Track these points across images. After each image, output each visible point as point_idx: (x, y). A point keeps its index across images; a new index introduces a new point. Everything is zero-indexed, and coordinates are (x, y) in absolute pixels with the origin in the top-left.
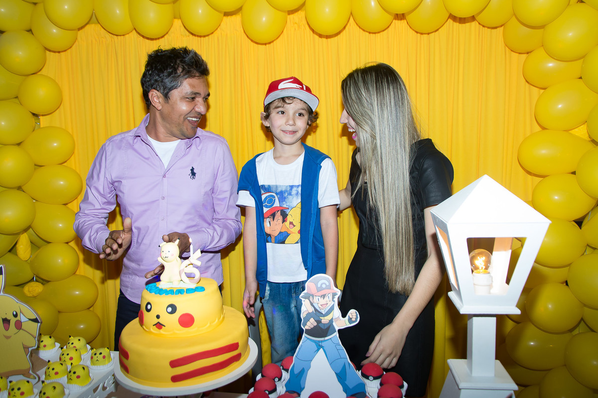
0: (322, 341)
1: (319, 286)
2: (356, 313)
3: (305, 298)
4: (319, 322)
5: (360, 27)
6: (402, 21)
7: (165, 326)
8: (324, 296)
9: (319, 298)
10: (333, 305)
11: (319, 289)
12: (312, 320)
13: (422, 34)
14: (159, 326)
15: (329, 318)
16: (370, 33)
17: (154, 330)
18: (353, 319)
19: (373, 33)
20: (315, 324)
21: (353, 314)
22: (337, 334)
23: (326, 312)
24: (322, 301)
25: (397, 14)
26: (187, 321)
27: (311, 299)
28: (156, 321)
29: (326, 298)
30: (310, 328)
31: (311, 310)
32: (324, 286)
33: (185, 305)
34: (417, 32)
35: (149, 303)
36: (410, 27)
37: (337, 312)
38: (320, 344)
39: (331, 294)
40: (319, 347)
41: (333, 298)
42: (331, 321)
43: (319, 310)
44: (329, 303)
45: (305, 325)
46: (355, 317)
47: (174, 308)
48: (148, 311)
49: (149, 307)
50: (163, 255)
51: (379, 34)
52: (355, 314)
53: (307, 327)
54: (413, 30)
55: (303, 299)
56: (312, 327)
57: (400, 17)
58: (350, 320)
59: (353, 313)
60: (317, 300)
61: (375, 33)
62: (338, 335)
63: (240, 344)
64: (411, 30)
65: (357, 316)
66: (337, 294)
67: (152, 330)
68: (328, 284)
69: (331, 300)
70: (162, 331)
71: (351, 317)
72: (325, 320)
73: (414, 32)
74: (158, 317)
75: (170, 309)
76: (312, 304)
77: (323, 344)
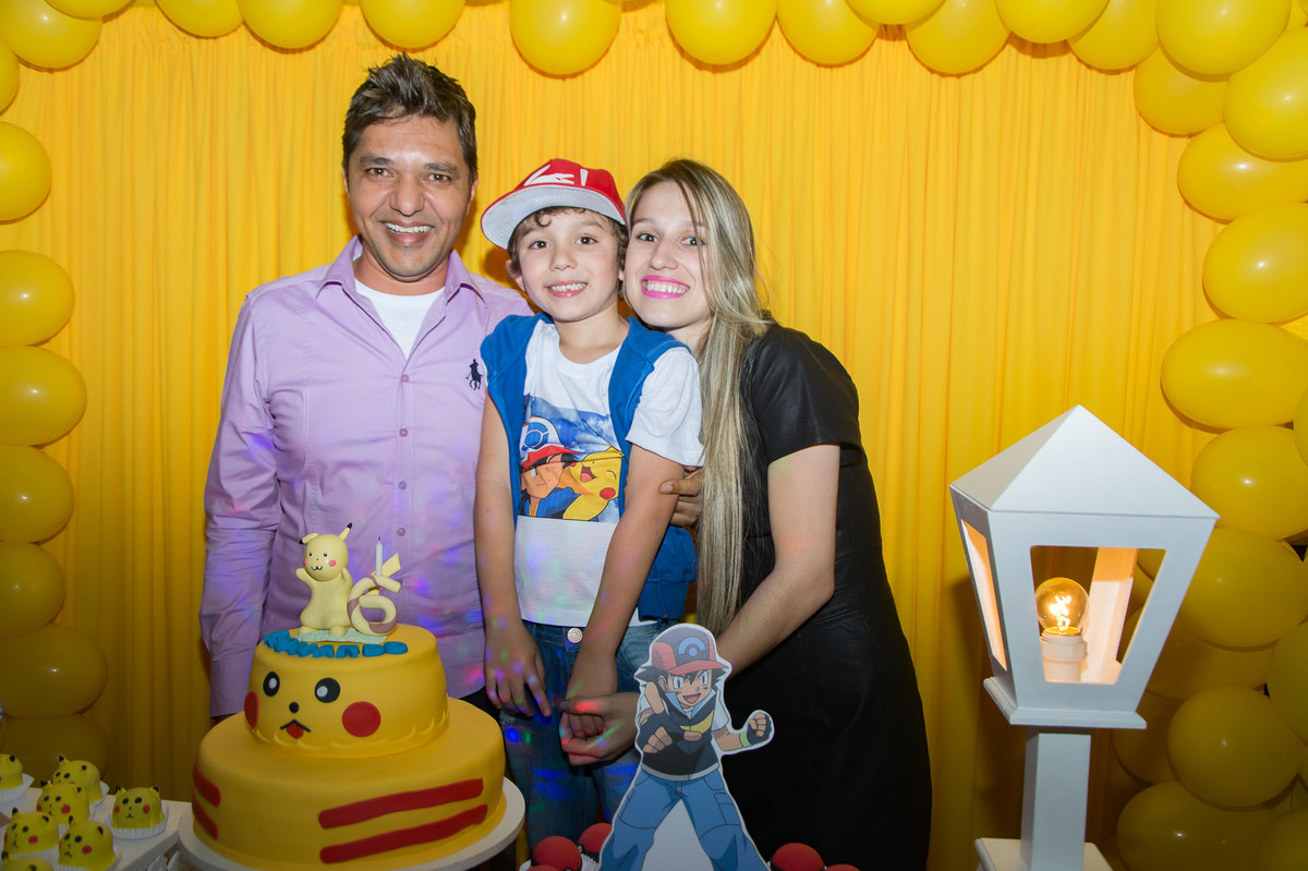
0: (682, 783)
1: (682, 650)
2: (767, 718)
3: (647, 678)
4: (677, 736)
5: (795, 50)
6: (897, 43)
7: (309, 731)
8: (691, 677)
9: (681, 680)
10: (714, 698)
11: (682, 660)
12: (661, 732)
13: (943, 75)
14: (296, 729)
15: (702, 727)
16: (819, 65)
17: (282, 739)
18: (760, 734)
19: (826, 66)
20: (669, 741)
21: (760, 722)
22: (719, 767)
23: (694, 713)
24: (688, 688)
25: (885, 26)
26: (363, 720)
27: (661, 683)
28: (289, 717)
29: (698, 683)
30: (655, 751)
31: (660, 707)
32: (693, 652)
33: (360, 682)
34: (932, 71)
35: (273, 675)
36: (917, 58)
37: (721, 716)
38: (679, 789)
39: (710, 671)
40: (675, 796)
41: (714, 681)
42: (707, 735)
43: (680, 709)
44: (704, 693)
45: (643, 742)
46: (764, 728)
47: (332, 689)
48: (271, 692)
49: (273, 683)
50: (312, 562)
51: (840, 70)
52: (764, 722)
53: (648, 749)
54: (923, 64)
55: (642, 682)
56: (661, 747)
57: (893, 32)
58: (752, 736)
59: (759, 718)
60: (676, 686)
61: (831, 66)
62: (721, 770)
63: (485, 784)
64: (917, 64)
65: (768, 724)
66: (724, 673)
67: (276, 739)
68: (702, 648)
69: (709, 685)
70: (300, 743)
71: (754, 727)
72: (693, 732)
73: (924, 70)
74: (294, 708)
75: (323, 691)
76: (663, 695)
77: (685, 790)
